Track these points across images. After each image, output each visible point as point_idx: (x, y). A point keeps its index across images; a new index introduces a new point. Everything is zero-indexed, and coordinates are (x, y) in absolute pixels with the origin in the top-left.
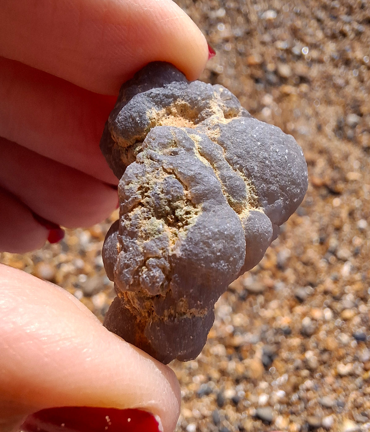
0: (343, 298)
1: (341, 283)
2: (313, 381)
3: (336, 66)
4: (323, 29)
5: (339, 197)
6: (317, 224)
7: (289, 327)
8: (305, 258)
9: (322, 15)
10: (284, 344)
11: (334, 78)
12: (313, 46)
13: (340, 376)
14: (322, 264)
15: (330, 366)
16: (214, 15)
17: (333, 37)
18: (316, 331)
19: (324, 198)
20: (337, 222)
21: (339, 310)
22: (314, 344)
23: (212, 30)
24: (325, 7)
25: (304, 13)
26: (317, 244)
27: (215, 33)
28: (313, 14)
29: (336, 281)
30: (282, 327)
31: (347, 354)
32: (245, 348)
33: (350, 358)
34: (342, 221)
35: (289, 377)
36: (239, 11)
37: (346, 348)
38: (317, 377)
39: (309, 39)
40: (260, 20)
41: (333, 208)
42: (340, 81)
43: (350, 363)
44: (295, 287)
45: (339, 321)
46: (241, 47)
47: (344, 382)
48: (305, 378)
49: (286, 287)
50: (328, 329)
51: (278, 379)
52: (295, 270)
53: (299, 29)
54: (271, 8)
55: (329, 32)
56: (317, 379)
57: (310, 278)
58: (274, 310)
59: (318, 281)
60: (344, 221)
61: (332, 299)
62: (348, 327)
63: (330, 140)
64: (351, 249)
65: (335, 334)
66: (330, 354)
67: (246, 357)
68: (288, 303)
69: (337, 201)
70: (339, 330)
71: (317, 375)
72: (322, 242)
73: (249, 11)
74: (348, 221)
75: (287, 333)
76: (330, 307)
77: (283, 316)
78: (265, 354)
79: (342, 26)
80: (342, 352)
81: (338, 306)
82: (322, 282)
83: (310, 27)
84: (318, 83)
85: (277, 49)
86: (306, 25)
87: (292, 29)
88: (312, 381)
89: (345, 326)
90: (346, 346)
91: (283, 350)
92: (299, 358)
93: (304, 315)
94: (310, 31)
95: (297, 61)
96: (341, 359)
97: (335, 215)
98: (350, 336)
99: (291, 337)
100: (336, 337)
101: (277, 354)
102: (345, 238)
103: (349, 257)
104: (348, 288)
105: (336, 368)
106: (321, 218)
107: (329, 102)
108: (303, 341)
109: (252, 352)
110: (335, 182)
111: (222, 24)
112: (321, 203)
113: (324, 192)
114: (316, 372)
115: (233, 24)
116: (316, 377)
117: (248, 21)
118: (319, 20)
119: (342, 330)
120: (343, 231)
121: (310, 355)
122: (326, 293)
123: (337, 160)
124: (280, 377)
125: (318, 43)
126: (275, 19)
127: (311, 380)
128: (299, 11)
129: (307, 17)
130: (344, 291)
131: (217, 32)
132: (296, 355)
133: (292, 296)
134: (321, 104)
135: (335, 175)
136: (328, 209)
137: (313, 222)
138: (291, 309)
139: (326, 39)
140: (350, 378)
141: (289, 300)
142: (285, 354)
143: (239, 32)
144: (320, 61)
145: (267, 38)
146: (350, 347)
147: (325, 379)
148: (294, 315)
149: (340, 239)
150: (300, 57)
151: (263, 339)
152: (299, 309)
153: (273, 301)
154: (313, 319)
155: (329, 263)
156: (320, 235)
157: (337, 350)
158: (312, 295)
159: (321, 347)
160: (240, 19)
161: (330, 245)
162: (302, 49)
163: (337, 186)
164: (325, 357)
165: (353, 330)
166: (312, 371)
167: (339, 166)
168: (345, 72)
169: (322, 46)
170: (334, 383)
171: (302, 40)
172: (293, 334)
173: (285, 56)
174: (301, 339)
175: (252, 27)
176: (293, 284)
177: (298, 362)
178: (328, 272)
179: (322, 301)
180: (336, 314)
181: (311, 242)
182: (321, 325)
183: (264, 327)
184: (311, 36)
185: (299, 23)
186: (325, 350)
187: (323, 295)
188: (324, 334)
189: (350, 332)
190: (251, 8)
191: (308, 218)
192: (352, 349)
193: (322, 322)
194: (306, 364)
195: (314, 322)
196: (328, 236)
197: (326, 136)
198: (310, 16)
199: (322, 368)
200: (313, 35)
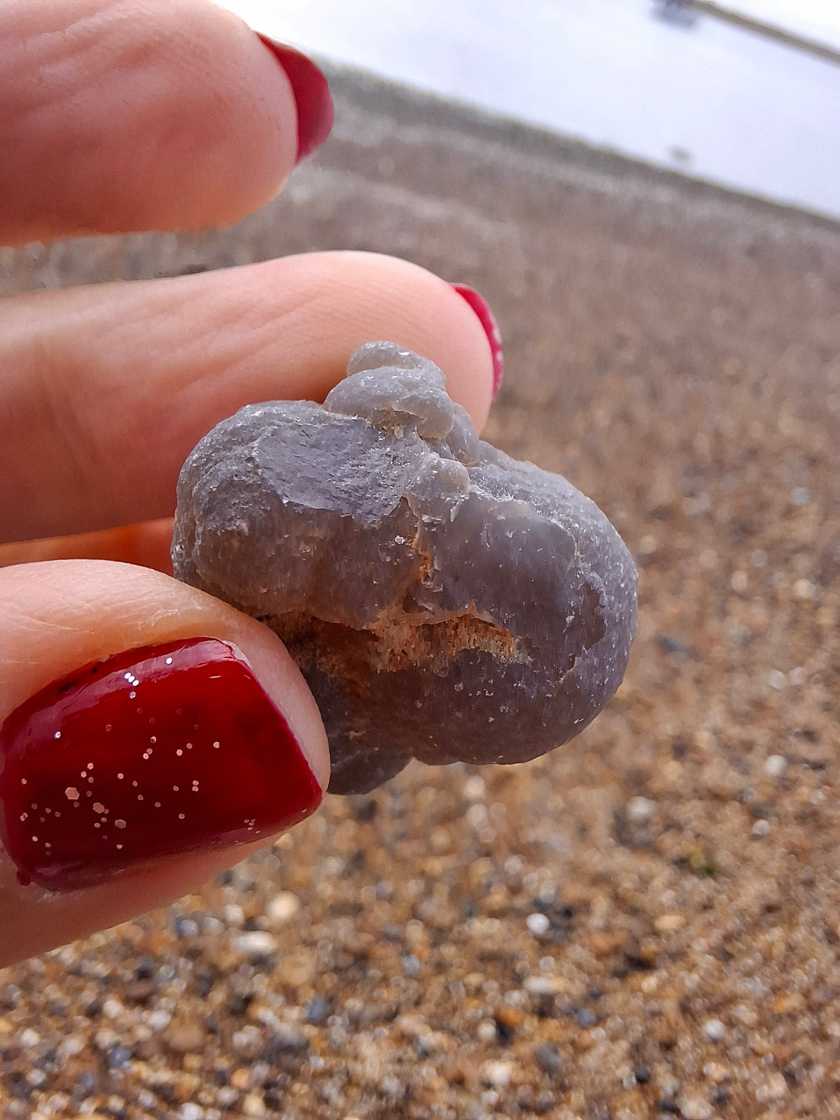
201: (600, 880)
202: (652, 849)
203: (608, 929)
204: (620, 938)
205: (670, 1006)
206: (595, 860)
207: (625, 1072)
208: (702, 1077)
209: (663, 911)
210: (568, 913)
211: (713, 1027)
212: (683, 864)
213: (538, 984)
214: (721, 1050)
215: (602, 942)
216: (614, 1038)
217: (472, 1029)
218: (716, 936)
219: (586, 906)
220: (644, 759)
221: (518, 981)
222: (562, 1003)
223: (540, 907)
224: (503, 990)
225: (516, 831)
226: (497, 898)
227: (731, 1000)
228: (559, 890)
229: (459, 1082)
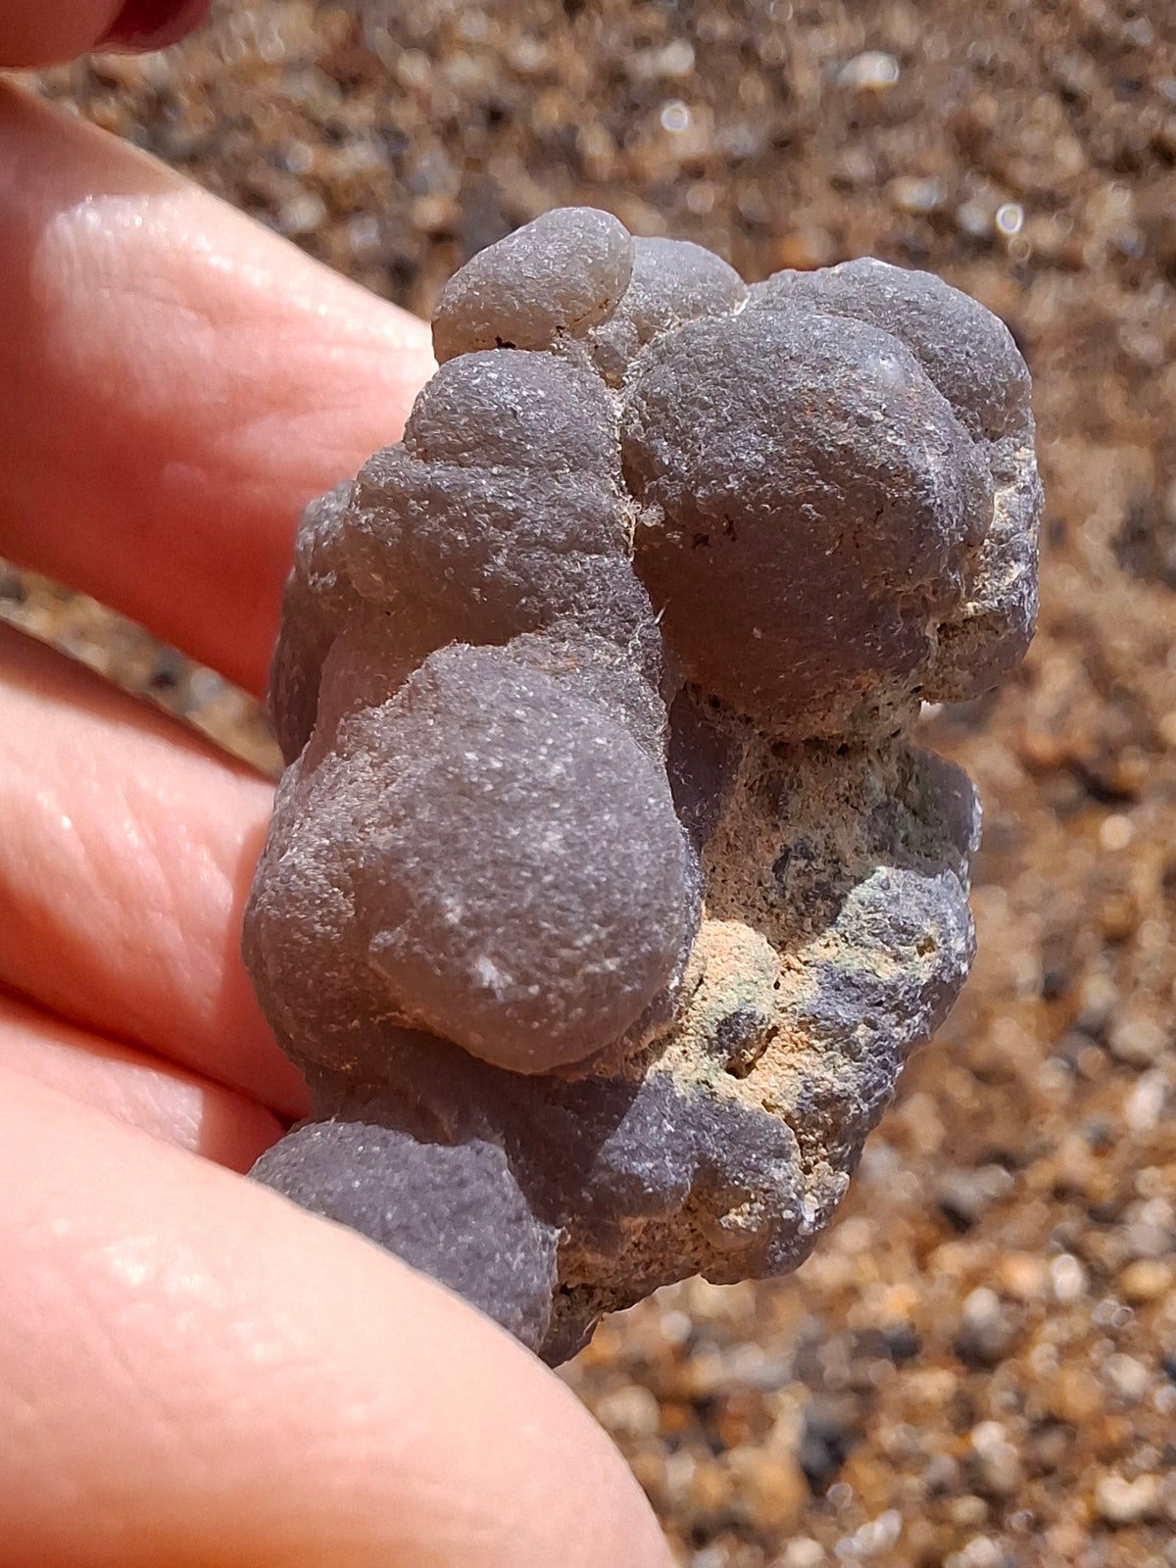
0: (1130, 1215)
1: (1120, 1157)
2: (1001, 1543)
3: (1132, 284)
4: (1084, 134)
5: (1125, 812)
6: (1035, 919)
7: (912, 1326)
8: (980, 1053)
9: (1080, 74)
10: (891, 1396)
11: (1122, 331)
12: (1040, 202)
13: (1104, 1525)
14: (1049, 1080)
15: (1070, 1482)
16: (645, 66)
17: (1125, 166)
18: (1019, 1342)
19: (1065, 814)
20: (1113, 913)
21: (1111, 1264)
22: (1009, 1397)
23: (638, 126)
24: (1094, 44)
25: (1009, 68)
26: (1033, 999)
27: (649, 139)
28: (1044, 69)
29: (1102, 1145)
30: (882, 1325)
31: (1139, 1439)
32: (731, 1408)
33: (1147, 1455)
34: (1133, 908)
35: (906, 1524)
36: (747, 52)
37: (1132, 1413)
38: (1014, 1524)
39: (1024, 174)
40: (833, 92)
41: (1101, 853)
42: (1145, 346)
43: (1146, 1472)
44: (940, 1170)
45: (1110, 1309)
46: (751, 199)
47: (1123, 1549)
48: (966, 1532)
49: (902, 1167)
50: (1065, 1336)
51: (860, 1531)
52: (943, 1101)
53: (990, 133)
54: (876, 43)
55: (1108, 146)
56: (1012, 1533)
57: (999, 1134)
58: (852, 1257)
59: (1029, 1145)
60: (1141, 907)
61: (1086, 1219)
62: (1148, 1333)
63: (1096, 583)
64: (1169, 1022)
65: (1094, 1356)
66: (1071, 1437)
67: (737, 1441)
68: (912, 1232)
69: (1116, 830)
70: (1108, 1343)
71: (1017, 1520)
72: (1054, 991)
73: (789, 58)
74: (1158, 906)
75: (904, 1350)
76: (1076, 1250)
77: (890, 1282)
78: (811, 1433)
79: (1159, 124)
80: (1119, 1429)
81: (1107, 1246)
82: (1047, 1151)
83: (1034, 122)
84: (1060, 353)
85: (897, 210)
86: (1018, 116)
87: (958, 134)
88: (997, 1543)
89: (1132, 1325)
90: (1135, 1405)
91: (884, 1418)
92: (947, 1450)
93: (972, 1280)
94: (1031, 139)
95: (974, 259)
96: (1112, 1456)
97: (1107, 884)
98: (1152, 1369)
99: (917, 1368)
100: (1096, 1370)
101: (858, 1431)
102: (1142, 977)
103: (1157, 1054)
104: (1149, 1175)
105: (1092, 1492)
106: (1049, 895)
107: (1098, 431)
108: (962, 1380)
109: (762, 1424)
110: (1110, 750)
111: (679, 105)
112: (1051, 835)
113: (1067, 790)
114: (1014, 1508)
115: (724, 106)
116: (1011, 1527)
117: (783, 93)
118: (1070, 98)
119: (1120, 1342)
120: (1139, 947)
121: (990, 1439)
122: (1061, 1192)
123: (1123, 664)
124: (869, 1525)
125: (1060, 192)
126: (893, 89)
127: (991, 1537)
128: (989, 58)
129: (1022, 84)
130: (1133, 1187)
131: (659, 135)
132: (933, 1440)
133: (926, 1207)
134: (1068, 435)
135: (1113, 721)
136: (1080, 859)
137: (1019, 910)
138: (922, 1256)
139: (1095, 174)
140: (1147, 1534)
141: (913, 1221)
142: (890, 1434)
143: (744, 138)
144: (1068, 264)
145: (856, 164)
146: (1150, 1410)
147: (1047, 1534)
148: (932, 1280)
149: (1124, 981)
150: (989, 245)
151: (806, 1372)
152: (953, 1257)
153: (847, 1223)
154: (1006, 1297)
155: (1078, 1076)
156: (1045, 963)
157: (1098, 1420)
158: (1006, 1203)
159: (1036, 1407)
160: (754, 88)
161: (1083, 1002)
162: (995, 213)
163: (1122, 766)
164: (1051, 1446)
165: (1163, 1343)
166: (997, 1503)
167: (1130, 685)
168: (1166, 307)
169: (1075, 203)
170: (1083, 1550)
171: (999, 178)
172: (927, 1357)
173: (929, 237)
174: (957, 1373)
175: (799, 116)
176: (932, 1157)
177: (944, 1466)
178: (1073, 1113)
179: (1047, 1227)
180: (1100, 1279)
181: (1008, 990)
182: (1037, 1321)
183: (811, 1326)
184: (1034, 159)
185: (987, 108)
186: (1050, 1422)
187: (1048, 1203)
188: (1049, 1356)
189: (1151, 1352)
190: (798, 43)
191: (1003, 893)
192: (1158, 1420)
193: (1042, 1310)
194: (972, 1475)
195: (1013, 1308)
196: (1078, 966)
197: (1082, 566)
198: (1036, 79)
199: (1037, 1490)
200: (1043, 159)
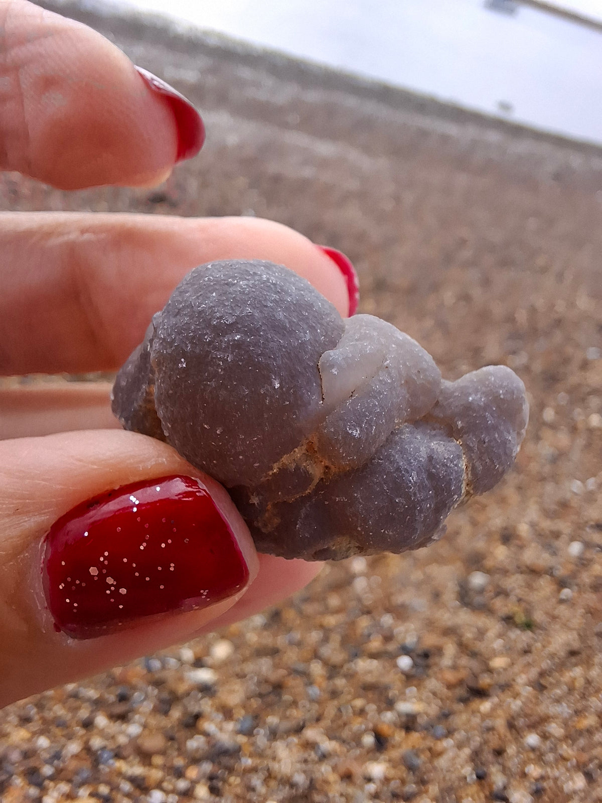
201: (450, 632)
202: (486, 609)
203: (455, 667)
204: (463, 674)
205: (500, 723)
206: (446, 618)
207: (468, 771)
208: (524, 775)
209: (495, 654)
210: (426, 655)
211: (532, 739)
212: (509, 620)
213: (405, 707)
214: (538, 755)
215: (451, 676)
216: (460, 746)
217: (357, 740)
218: (533, 673)
219: (439, 651)
220: (480, 545)
221: (390, 704)
222: (422, 720)
223: (405, 650)
224: (380, 711)
225: (388, 596)
226: (375, 644)
227: (545, 719)
228: (419, 639)
229: (347, 777)
